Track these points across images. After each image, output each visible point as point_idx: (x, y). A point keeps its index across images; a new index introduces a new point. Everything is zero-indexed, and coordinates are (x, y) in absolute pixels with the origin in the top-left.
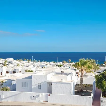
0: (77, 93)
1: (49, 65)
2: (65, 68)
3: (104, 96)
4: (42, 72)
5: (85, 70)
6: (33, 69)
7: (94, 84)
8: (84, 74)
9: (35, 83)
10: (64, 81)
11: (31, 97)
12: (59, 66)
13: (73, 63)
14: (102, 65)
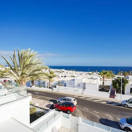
0: (100, 90)
1: (84, 74)
2: (94, 75)
3: (117, 92)
4: (80, 77)
5: (106, 77)
6: (75, 75)
7: (111, 85)
8: (105, 80)
9: (76, 83)
10: (93, 83)
11: (74, 90)
12: (90, 74)
13: (99, 73)
14: (117, 74)
